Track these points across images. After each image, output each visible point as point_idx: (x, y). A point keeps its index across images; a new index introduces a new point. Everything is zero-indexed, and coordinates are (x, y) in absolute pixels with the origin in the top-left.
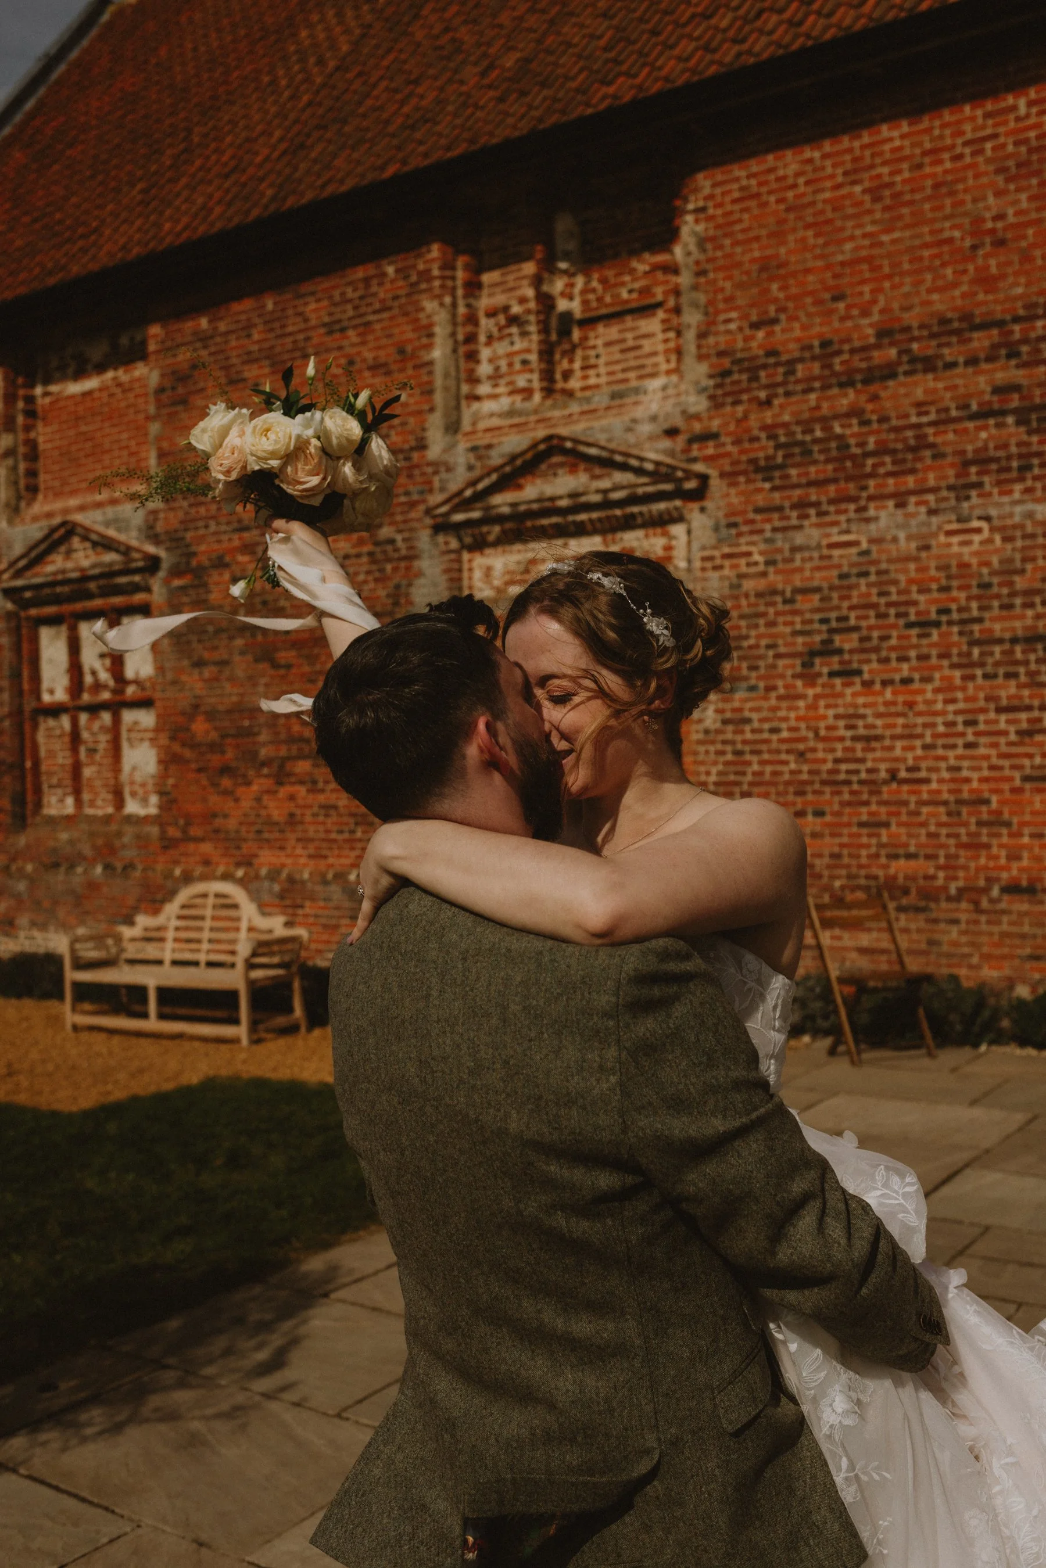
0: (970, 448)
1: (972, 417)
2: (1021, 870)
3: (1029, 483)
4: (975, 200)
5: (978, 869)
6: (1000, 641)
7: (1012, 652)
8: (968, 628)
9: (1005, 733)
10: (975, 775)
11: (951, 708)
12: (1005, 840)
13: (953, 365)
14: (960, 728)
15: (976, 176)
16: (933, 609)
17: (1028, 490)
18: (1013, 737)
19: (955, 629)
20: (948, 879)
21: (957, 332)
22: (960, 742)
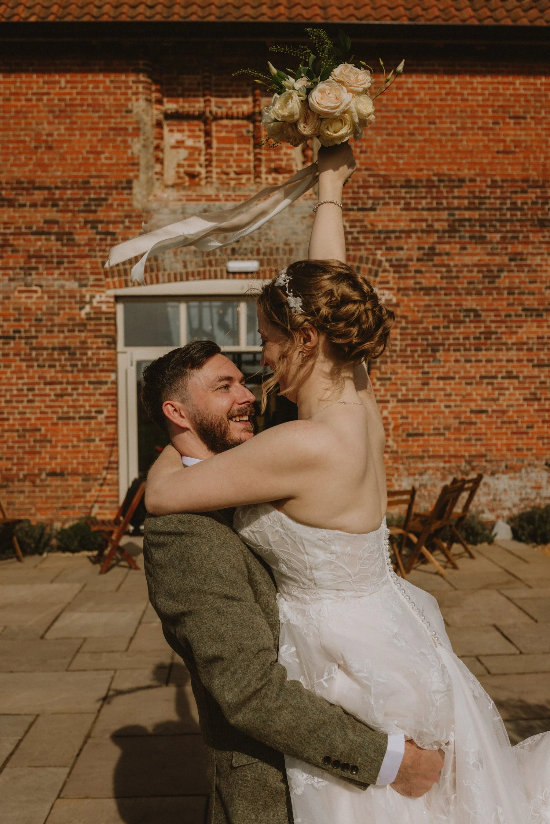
0: (32, 249)
1: (33, 234)
2: (57, 464)
3: (62, 270)
4: (37, 124)
5: (34, 464)
6: (46, 349)
7: (52, 354)
8: (30, 341)
9: (49, 395)
10: (33, 417)
11: (20, 381)
12: (49, 449)
13: (24, 205)
14: (25, 392)
15: (39, 112)
16: (11, 330)
17: (61, 274)
18: (53, 397)
19: (23, 341)
20: (19, 470)
21: (27, 189)
22: (25, 399)
